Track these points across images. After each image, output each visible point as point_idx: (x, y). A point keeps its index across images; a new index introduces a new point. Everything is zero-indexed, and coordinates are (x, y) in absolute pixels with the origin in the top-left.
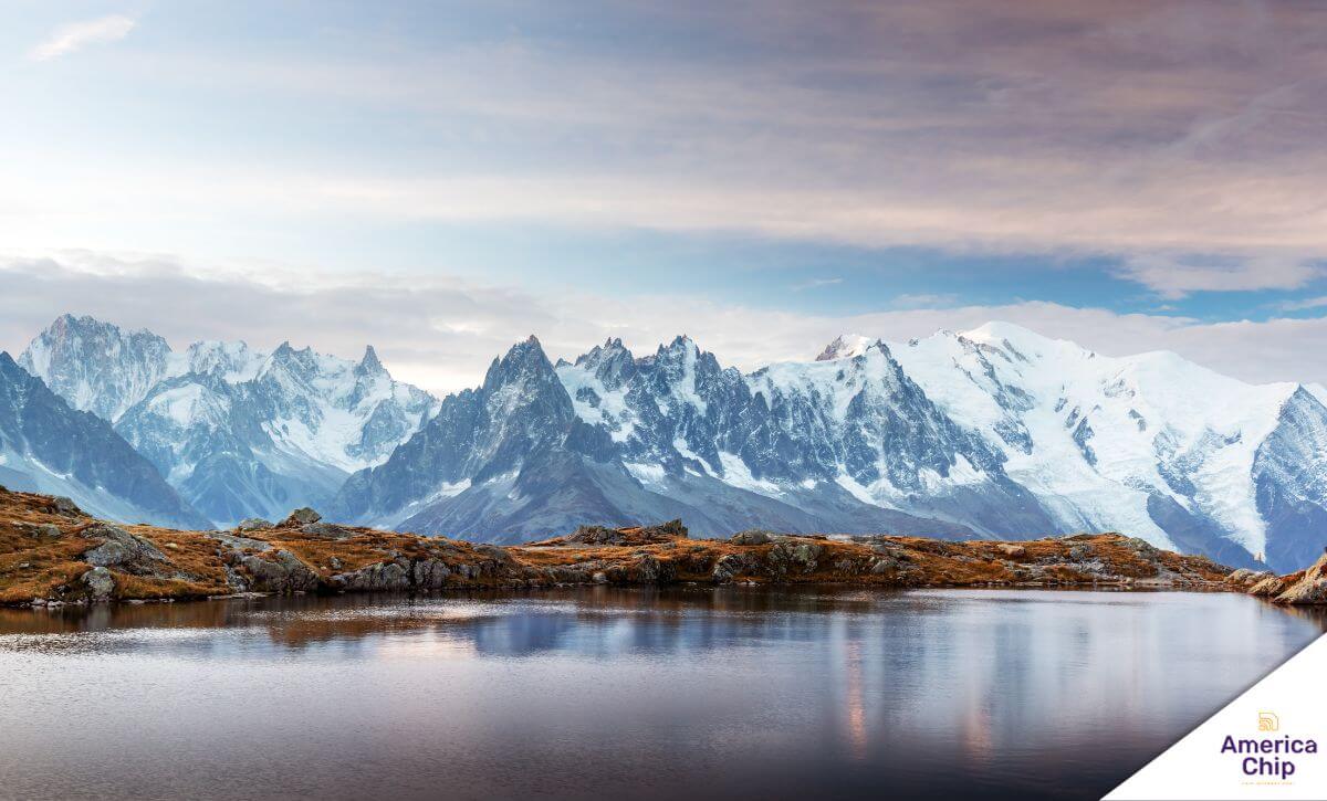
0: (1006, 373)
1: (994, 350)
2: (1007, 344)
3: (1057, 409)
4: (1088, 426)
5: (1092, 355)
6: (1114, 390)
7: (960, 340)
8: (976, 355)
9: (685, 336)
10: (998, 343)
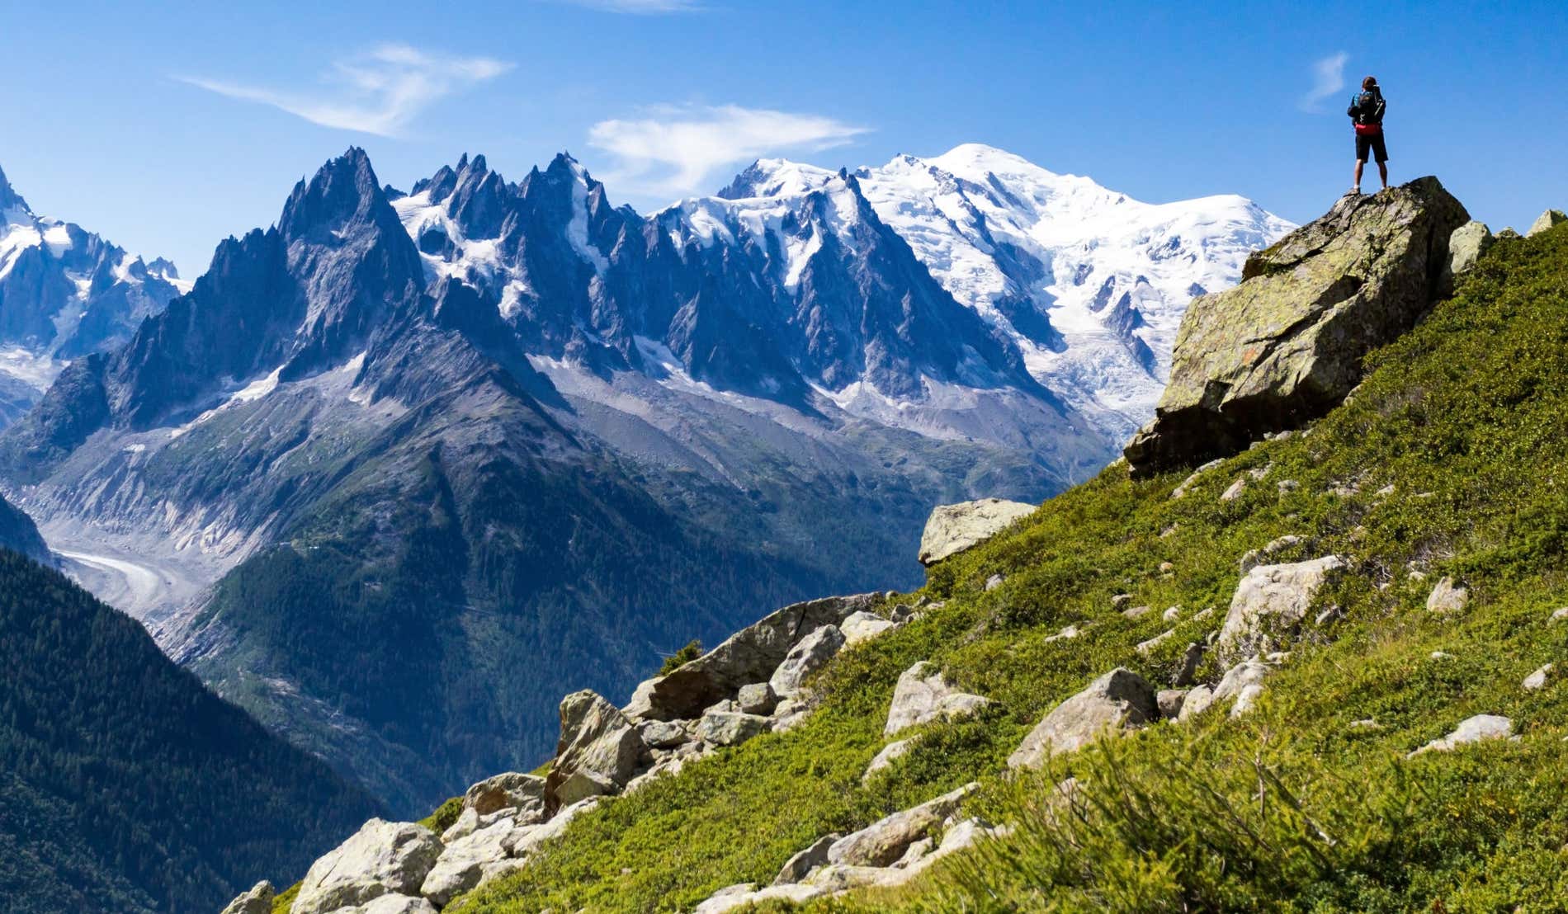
0: (1001, 223)
1: (977, 189)
2: (992, 178)
3: (1078, 281)
4: (1132, 307)
5: (1121, 200)
6: (1164, 253)
7: (933, 170)
8: (957, 196)
9: (567, 154)
10: (980, 178)
